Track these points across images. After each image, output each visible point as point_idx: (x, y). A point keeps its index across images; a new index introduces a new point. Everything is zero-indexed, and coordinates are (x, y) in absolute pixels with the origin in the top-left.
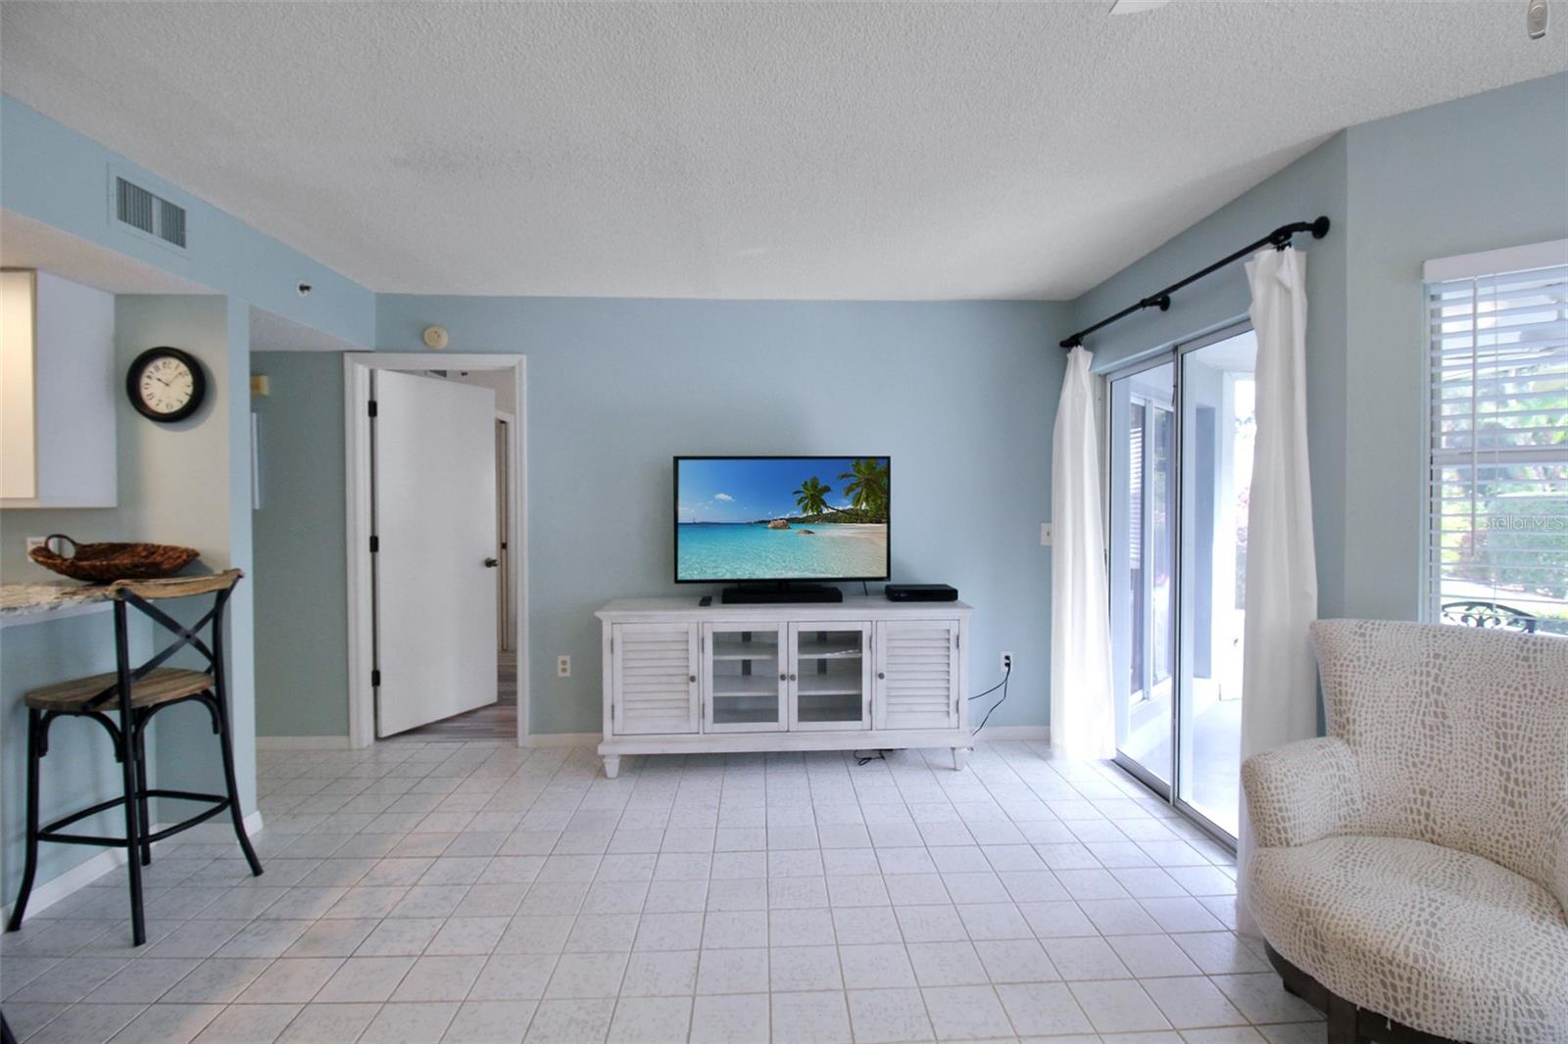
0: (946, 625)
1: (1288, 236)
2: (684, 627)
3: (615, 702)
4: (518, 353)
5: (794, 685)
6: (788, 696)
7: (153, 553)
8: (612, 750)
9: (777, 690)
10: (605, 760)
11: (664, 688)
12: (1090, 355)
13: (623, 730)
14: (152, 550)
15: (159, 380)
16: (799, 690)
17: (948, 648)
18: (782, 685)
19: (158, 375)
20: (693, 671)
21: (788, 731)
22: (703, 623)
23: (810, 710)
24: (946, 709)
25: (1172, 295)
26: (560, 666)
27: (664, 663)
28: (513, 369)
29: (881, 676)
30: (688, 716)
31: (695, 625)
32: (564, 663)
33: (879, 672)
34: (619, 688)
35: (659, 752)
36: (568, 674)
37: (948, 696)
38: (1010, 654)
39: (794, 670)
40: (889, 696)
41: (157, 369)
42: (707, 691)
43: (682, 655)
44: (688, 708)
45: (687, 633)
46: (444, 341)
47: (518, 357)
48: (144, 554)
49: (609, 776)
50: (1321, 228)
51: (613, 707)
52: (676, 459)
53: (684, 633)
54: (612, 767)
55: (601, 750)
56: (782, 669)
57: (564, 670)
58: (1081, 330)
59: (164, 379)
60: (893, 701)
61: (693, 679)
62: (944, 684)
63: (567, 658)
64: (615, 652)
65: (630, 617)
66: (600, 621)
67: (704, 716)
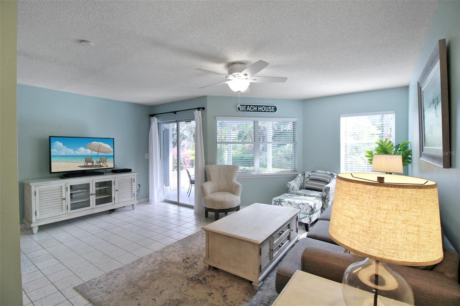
0: (131, 177)
1: (199, 109)
2: (61, 185)
3: (36, 210)
5: (95, 196)
6: (93, 199)
8: (35, 225)
9: (89, 199)
10: (33, 229)
11: (54, 203)
12: (157, 119)
13: (40, 218)
16: (96, 197)
17: (132, 182)
18: (91, 197)
20: (64, 197)
21: (93, 208)
22: (67, 183)
23: (99, 202)
24: (131, 196)
25: (177, 112)
27: (54, 196)
29: (117, 191)
30: (62, 210)
31: (64, 184)
33: (116, 190)
34: (38, 206)
35: (53, 222)
37: (132, 193)
38: (139, 183)
39: (94, 192)
40: (118, 195)
42: (68, 202)
43: (61, 193)
44: (62, 208)
45: (62, 187)
49: (34, 233)
50: (203, 109)
51: (36, 212)
52: (50, 137)
53: (61, 186)
54: (35, 230)
55: (32, 225)
56: (91, 192)
58: (155, 114)
60: (120, 196)
61: (64, 199)
62: (131, 190)
64: (36, 195)
65: (42, 184)
66: (31, 186)
67: (67, 209)
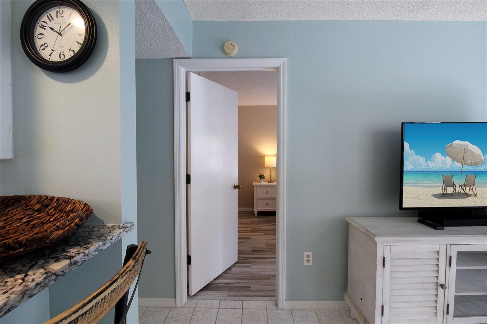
2: (436, 248)
4: (282, 58)
7: (47, 206)
14: (46, 202)
15: (52, 29)
19: (51, 24)
20: (441, 281)
22: (451, 246)
26: (306, 259)
28: (278, 68)
30: (436, 313)
31: (445, 247)
32: (308, 256)
34: (387, 293)
36: (310, 264)
41: (51, 18)
42: (451, 294)
43: (434, 268)
44: (437, 307)
45: (438, 252)
46: (236, 52)
47: (282, 60)
48: (37, 207)
51: (383, 307)
52: (403, 124)
53: (436, 252)
57: (308, 261)
59: (57, 29)
61: (442, 286)
63: (310, 253)
64: (385, 266)
65: (399, 241)
66: (375, 243)
67: (448, 313)
